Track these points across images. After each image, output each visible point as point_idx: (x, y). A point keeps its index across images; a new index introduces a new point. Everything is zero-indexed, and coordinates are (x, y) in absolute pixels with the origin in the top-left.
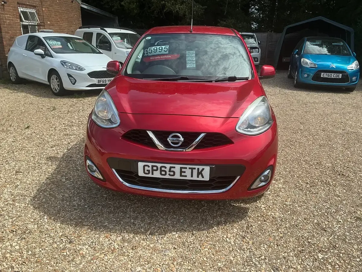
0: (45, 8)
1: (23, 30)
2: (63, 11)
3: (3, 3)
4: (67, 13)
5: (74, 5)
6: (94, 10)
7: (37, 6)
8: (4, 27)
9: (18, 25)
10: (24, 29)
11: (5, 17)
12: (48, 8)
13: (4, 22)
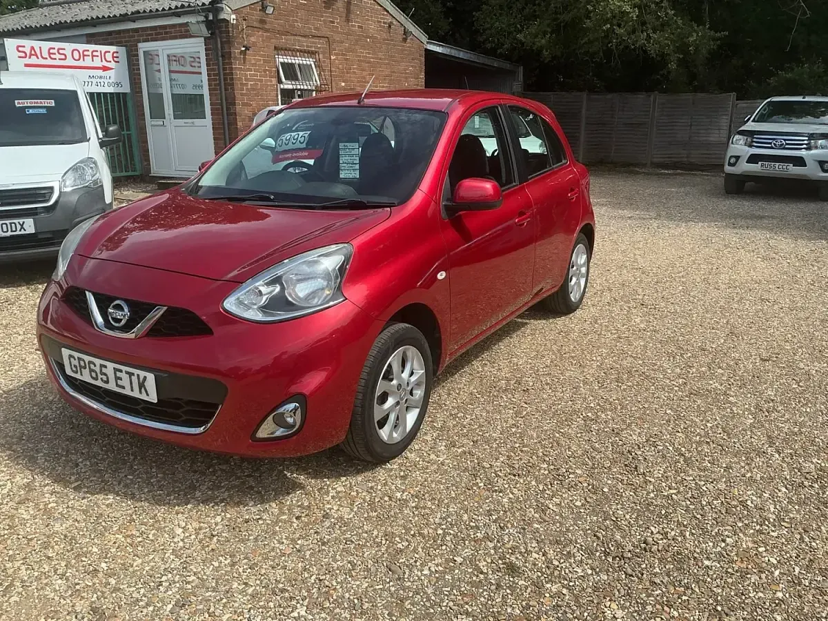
0: (336, 54)
1: (282, 100)
2: (380, 59)
3: (243, 49)
4: (388, 64)
5: (409, 47)
6: (461, 54)
7: (316, 52)
8: (242, 94)
9: (272, 90)
10: (285, 97)
11: (246, 75)
12: (343, 55)
13: (242, 84)
